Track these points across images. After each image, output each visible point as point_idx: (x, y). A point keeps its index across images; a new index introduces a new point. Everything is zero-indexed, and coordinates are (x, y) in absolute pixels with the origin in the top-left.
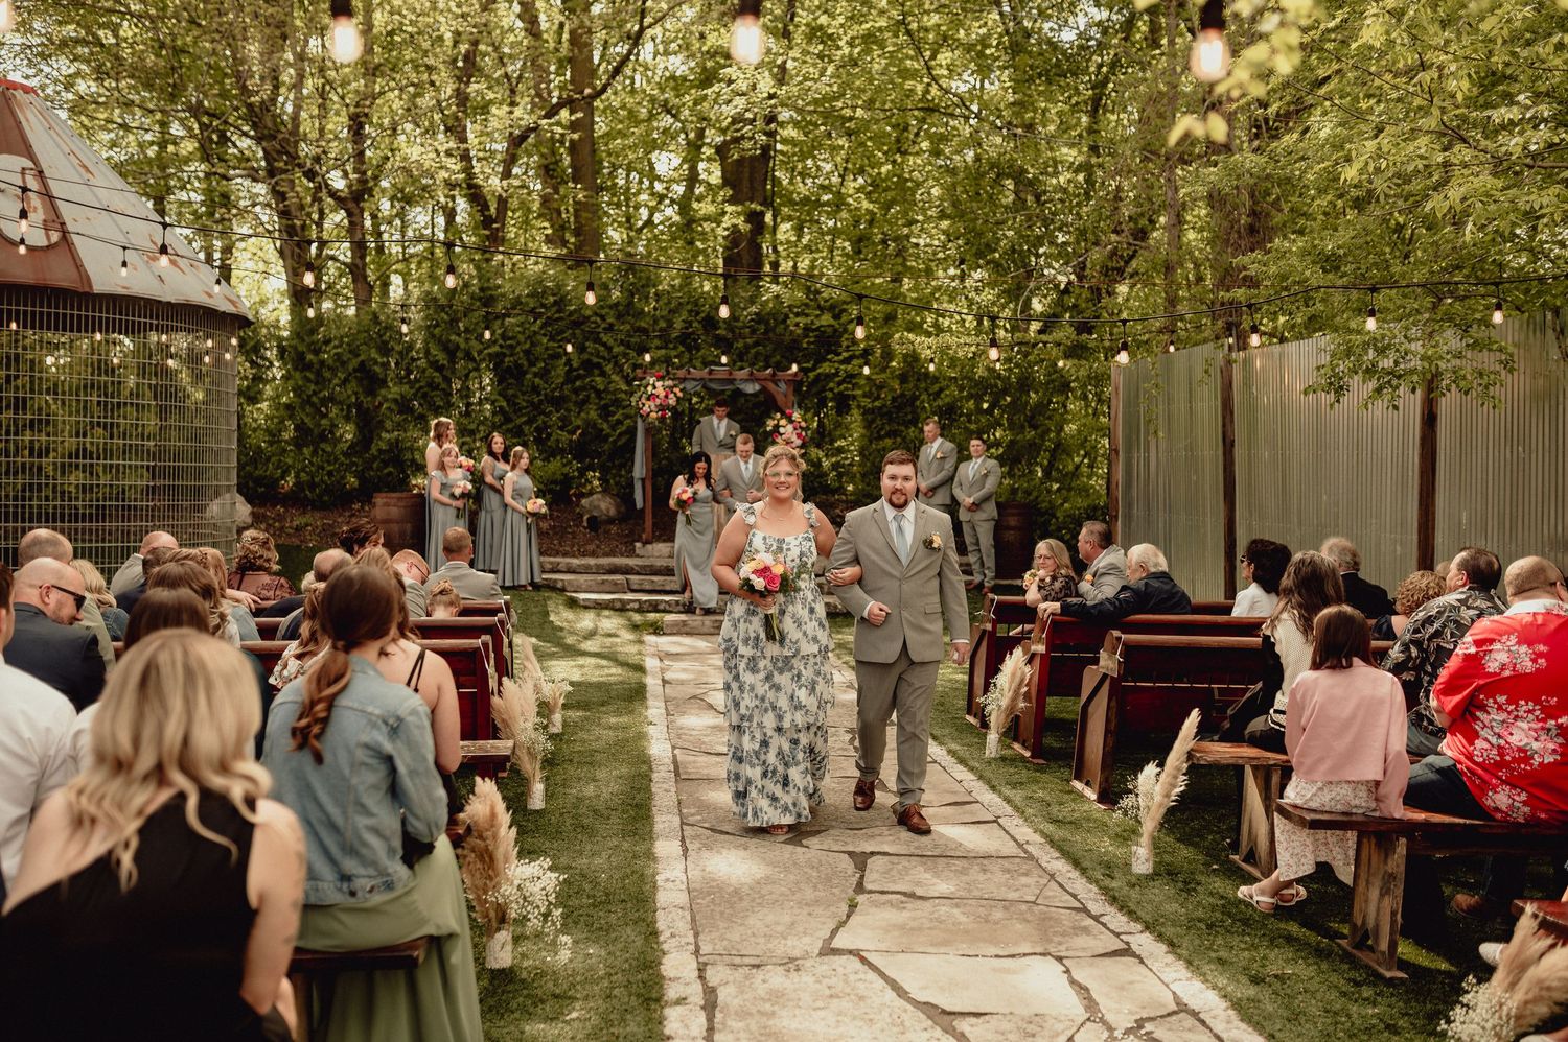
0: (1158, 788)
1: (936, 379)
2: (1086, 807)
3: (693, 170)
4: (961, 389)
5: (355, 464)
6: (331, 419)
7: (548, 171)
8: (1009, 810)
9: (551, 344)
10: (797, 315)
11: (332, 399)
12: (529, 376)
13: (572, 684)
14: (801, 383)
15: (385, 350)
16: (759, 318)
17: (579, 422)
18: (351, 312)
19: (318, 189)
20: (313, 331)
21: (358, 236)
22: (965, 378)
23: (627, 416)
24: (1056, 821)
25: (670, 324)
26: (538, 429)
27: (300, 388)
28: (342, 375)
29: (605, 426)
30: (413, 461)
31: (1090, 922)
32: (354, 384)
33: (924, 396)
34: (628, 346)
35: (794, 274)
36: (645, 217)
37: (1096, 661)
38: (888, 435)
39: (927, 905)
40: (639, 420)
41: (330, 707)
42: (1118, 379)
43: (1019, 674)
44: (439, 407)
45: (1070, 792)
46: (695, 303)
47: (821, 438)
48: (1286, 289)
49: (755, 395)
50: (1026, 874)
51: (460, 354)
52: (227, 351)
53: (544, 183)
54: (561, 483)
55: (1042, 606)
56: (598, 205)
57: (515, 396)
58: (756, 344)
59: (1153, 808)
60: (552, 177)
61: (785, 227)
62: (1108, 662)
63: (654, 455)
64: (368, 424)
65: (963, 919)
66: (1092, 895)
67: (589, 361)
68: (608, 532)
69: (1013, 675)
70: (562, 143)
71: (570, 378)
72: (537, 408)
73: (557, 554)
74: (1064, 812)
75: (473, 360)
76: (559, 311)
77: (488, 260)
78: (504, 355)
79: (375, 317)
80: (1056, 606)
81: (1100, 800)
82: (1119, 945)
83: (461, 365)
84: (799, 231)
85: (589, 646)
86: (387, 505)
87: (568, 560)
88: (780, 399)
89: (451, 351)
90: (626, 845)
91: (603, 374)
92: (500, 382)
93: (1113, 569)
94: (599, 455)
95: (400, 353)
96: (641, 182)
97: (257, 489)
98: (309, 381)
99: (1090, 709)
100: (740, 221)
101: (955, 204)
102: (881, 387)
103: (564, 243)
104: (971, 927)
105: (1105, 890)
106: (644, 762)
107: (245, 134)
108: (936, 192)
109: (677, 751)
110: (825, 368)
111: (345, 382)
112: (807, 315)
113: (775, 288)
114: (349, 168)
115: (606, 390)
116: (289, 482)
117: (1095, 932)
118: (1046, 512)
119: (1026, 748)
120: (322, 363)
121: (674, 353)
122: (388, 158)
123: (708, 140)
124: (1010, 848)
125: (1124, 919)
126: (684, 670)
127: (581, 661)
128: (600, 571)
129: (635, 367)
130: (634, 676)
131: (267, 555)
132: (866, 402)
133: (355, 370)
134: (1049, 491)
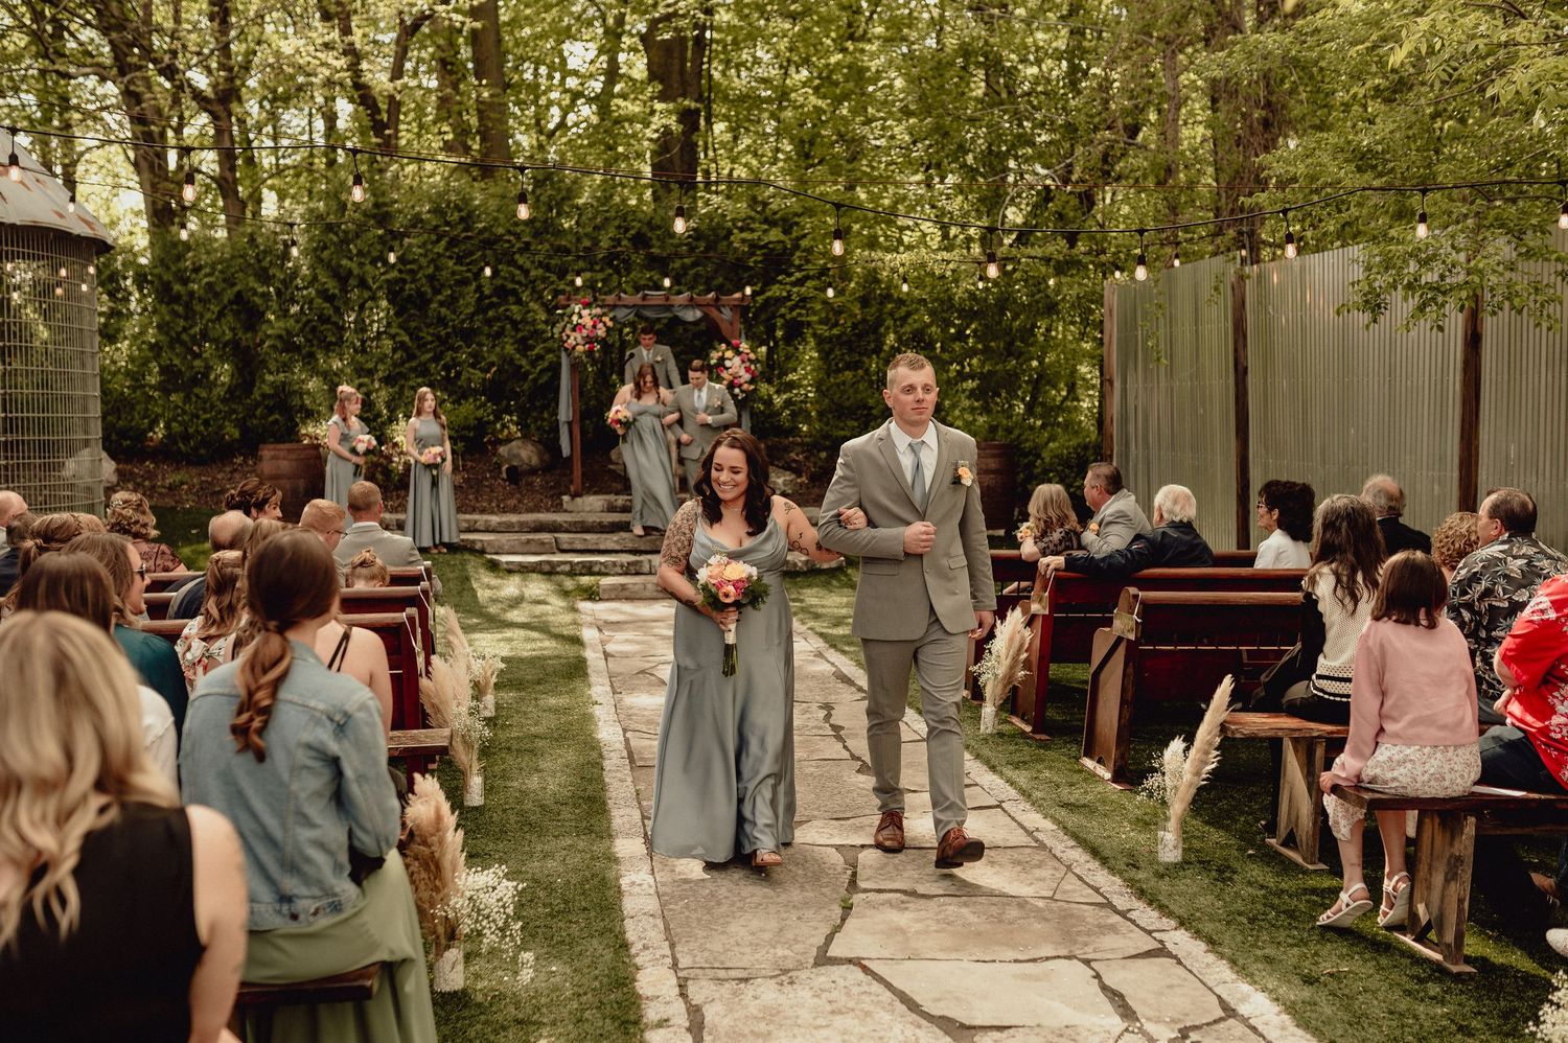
0: (1187, 766)
1: (901, 302)
2: (1100, 788)
3: (613, 65)
4: (932, 313)
5: (234, 411)
6: (206, 360)
7: (447, 66)
8: (1013, 793)
9: (458, 268)
10: (742, 230)
11: (205, 335)
12: (434, 306)
13: (503, 660)
14: (746, 309)
15: (264, 277)
16: (697, 234)
17: (493, 358)
18: (222, 234)
19: (180, 88)
20: (180, 258)
21: (227, 144)
22: (936, 300)
23: (549, 351)
24: (1065, 805)
25: (596, 242)
26: (447, 368)
27: (168, 323)
28: (216, 310)
29: (524, 362)
30: (303, 407)
31: (1118, 918)
32: (230, 318)
33: (889, 322)
34: (547, 268)
35: (731, 182)
36: (557, 120)
37: (1109, 623)
38: (848, 367)
39: (932, 904)
40: (563, 355)
41: (274, 695)
42: (1111, 298)
43: (1018, 638)
44: (331, 343)
45: (1080, 771)
46: (625, 215)
47: (772, 370)
48: (1317, 191)
49: (696, 323)
50: (1039, 867)
51: (353, 282)
52: (84, 281)
53: (441, 79)
54: (475, 428)
55: (1044, 561)
56: (506, 105)
57: (418, 329)
58: (695, 264)
59: (1182, 789)
60: (451, 73)
61: (719, 127)
62: (1124, 624)
63: (581, 394)
64: (248, 363)
65: (973, 919)
66: (1116, 888)
67: (503, 286)
68: (530, 484)
69: (1011, 639)
70: (460, 31)
71: (481, 307)
72: (443, 341)
73: (473, 510)
74: (1076, 795)
75: (370, 288)
76: (466, 229)
77: (381, 171)
78: (404, 281)
79: (252, 239)
80: (1058, 561)
81: (1115, 780)
82: (1153, 945)
83: (354, 295)
84: (735, 131)
85: (515, 615)
86: (274, 458)
87: (485, 517)
88: (725, 328)
89: (343, 278)
90: (581, 845)
91: (519, 302)
92: (397, 314)
93: (1121, 517)
94: (516, 396)
95: (284, 282)
96: (550, 77)
97: (124, 443)
98: (175, 314)
99: (1103, 676)
100: (672, 122)
101: (922, 98)
102: (839, 312)
103: (467, 149)
104: (982, 928)
105: (1131, 883)
106: (593, 748)
107: (87, 23)
108: (899, 83)
109: (628, 735)
110: (775, 291)
111: (221, 314)
112: (753, 231)
113: (716, 199)
114: (214, 65)
115: (524, 320)
116: (159, 432)
117: (1123, 930)
118: (1030, 453)
119: (1027, 722)
120: (192, 294)
121: (600, 276)
122: (255, 53)
123: (627, 27)
124: (1019, 838)
125: (1155, 914)
126: (627, 641)
127: (509, 633)
128: (524, 528)
129: (556, 293)
130: (570, 651)
131: (143, 519)
132: (822, 330)
133: (231, 302)
134: (1032, 428)
